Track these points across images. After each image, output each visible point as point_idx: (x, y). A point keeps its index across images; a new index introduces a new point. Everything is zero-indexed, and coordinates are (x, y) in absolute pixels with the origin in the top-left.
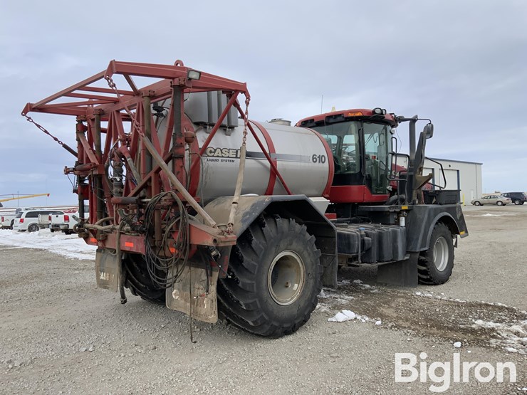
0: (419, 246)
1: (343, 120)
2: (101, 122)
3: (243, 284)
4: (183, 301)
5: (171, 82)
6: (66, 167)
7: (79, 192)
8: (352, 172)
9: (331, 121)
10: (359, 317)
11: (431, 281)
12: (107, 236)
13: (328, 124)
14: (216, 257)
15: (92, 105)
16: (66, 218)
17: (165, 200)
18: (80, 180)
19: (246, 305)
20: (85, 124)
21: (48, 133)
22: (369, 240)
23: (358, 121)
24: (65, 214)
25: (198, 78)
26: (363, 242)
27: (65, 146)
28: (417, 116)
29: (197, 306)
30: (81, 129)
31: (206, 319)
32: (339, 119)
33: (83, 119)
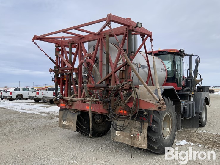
0: (199, 110)
1: (167, 53)
2: (72, 48)
3: (155, 129)
4: (123, 137)
5: (127, 28)
6: (50, 69)
7: (56, 81)
8: (170, 77)
9: (161, 53)
10: (188, 143)
11: (201, 126)
12: (73, 103)
13: (159, 55)
14: (146, 115)
15: (64, 38)
16: (38, 93)
17: (126, 86)
18: (56, 75)
19: (156, 139)
20: (60, 48)
21: (43, 51)
22: (187, 108)
23: (173, 54)
24: (37, 91)
25: (140, 27)
26: (184, 108)
27: (50, 58)
28: (193, 54)
29: (134, 139)
30: (57, 51)
31: (141, 147)
32: (164, 53)
33: (59, 45)
